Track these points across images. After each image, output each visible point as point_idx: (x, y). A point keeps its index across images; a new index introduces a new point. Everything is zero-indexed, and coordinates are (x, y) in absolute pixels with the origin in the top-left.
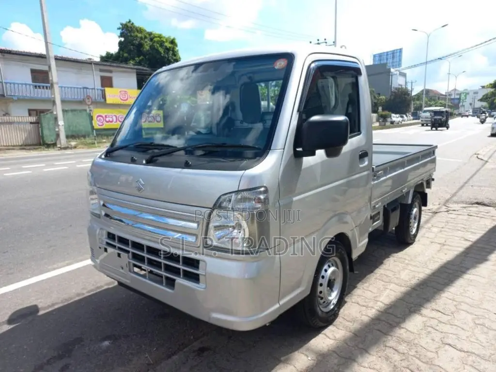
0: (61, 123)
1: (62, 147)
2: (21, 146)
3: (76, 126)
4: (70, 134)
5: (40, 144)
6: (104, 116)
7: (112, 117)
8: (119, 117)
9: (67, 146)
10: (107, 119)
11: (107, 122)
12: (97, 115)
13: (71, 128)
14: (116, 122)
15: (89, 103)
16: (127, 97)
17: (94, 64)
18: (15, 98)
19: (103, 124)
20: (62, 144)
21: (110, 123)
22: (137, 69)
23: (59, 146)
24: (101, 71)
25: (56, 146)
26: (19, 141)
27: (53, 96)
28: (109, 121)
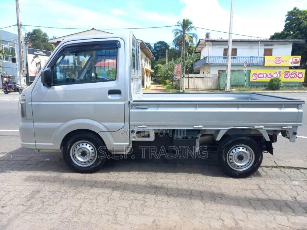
0: (229, 77)
1: (227, 91)
2: (209, 89)
3: (239, 80)
4: (234, 84)
5: (217, 89)
6: (258, 74)
7: (263, 75)
8: (268, 75)
9: (229, 91)
10: (260, 76)
11: (259, 78)
12: (253, 73)
13: (236, 81)
14: (266, 78)
15: (245, 66)
16: (280, 61)
17: (260, 42)
18: (213, 65)
19: (256, 79)
20: (227, 89)
21: (261, 78)
22: (293, 42)
23: (225, 90)
24: (265, 45)
25: (224, 90)
26: (208, 86)
27: (227, 63)
28: (261, 77)
